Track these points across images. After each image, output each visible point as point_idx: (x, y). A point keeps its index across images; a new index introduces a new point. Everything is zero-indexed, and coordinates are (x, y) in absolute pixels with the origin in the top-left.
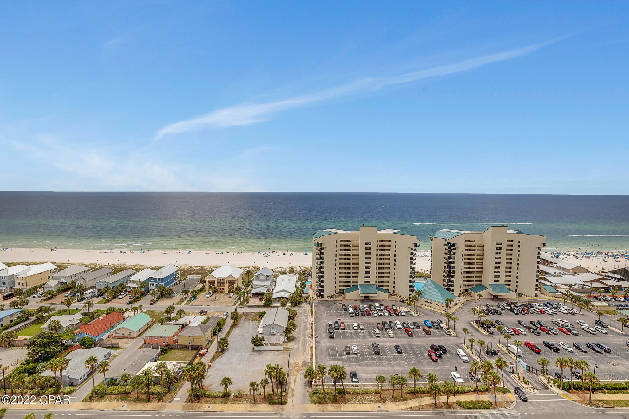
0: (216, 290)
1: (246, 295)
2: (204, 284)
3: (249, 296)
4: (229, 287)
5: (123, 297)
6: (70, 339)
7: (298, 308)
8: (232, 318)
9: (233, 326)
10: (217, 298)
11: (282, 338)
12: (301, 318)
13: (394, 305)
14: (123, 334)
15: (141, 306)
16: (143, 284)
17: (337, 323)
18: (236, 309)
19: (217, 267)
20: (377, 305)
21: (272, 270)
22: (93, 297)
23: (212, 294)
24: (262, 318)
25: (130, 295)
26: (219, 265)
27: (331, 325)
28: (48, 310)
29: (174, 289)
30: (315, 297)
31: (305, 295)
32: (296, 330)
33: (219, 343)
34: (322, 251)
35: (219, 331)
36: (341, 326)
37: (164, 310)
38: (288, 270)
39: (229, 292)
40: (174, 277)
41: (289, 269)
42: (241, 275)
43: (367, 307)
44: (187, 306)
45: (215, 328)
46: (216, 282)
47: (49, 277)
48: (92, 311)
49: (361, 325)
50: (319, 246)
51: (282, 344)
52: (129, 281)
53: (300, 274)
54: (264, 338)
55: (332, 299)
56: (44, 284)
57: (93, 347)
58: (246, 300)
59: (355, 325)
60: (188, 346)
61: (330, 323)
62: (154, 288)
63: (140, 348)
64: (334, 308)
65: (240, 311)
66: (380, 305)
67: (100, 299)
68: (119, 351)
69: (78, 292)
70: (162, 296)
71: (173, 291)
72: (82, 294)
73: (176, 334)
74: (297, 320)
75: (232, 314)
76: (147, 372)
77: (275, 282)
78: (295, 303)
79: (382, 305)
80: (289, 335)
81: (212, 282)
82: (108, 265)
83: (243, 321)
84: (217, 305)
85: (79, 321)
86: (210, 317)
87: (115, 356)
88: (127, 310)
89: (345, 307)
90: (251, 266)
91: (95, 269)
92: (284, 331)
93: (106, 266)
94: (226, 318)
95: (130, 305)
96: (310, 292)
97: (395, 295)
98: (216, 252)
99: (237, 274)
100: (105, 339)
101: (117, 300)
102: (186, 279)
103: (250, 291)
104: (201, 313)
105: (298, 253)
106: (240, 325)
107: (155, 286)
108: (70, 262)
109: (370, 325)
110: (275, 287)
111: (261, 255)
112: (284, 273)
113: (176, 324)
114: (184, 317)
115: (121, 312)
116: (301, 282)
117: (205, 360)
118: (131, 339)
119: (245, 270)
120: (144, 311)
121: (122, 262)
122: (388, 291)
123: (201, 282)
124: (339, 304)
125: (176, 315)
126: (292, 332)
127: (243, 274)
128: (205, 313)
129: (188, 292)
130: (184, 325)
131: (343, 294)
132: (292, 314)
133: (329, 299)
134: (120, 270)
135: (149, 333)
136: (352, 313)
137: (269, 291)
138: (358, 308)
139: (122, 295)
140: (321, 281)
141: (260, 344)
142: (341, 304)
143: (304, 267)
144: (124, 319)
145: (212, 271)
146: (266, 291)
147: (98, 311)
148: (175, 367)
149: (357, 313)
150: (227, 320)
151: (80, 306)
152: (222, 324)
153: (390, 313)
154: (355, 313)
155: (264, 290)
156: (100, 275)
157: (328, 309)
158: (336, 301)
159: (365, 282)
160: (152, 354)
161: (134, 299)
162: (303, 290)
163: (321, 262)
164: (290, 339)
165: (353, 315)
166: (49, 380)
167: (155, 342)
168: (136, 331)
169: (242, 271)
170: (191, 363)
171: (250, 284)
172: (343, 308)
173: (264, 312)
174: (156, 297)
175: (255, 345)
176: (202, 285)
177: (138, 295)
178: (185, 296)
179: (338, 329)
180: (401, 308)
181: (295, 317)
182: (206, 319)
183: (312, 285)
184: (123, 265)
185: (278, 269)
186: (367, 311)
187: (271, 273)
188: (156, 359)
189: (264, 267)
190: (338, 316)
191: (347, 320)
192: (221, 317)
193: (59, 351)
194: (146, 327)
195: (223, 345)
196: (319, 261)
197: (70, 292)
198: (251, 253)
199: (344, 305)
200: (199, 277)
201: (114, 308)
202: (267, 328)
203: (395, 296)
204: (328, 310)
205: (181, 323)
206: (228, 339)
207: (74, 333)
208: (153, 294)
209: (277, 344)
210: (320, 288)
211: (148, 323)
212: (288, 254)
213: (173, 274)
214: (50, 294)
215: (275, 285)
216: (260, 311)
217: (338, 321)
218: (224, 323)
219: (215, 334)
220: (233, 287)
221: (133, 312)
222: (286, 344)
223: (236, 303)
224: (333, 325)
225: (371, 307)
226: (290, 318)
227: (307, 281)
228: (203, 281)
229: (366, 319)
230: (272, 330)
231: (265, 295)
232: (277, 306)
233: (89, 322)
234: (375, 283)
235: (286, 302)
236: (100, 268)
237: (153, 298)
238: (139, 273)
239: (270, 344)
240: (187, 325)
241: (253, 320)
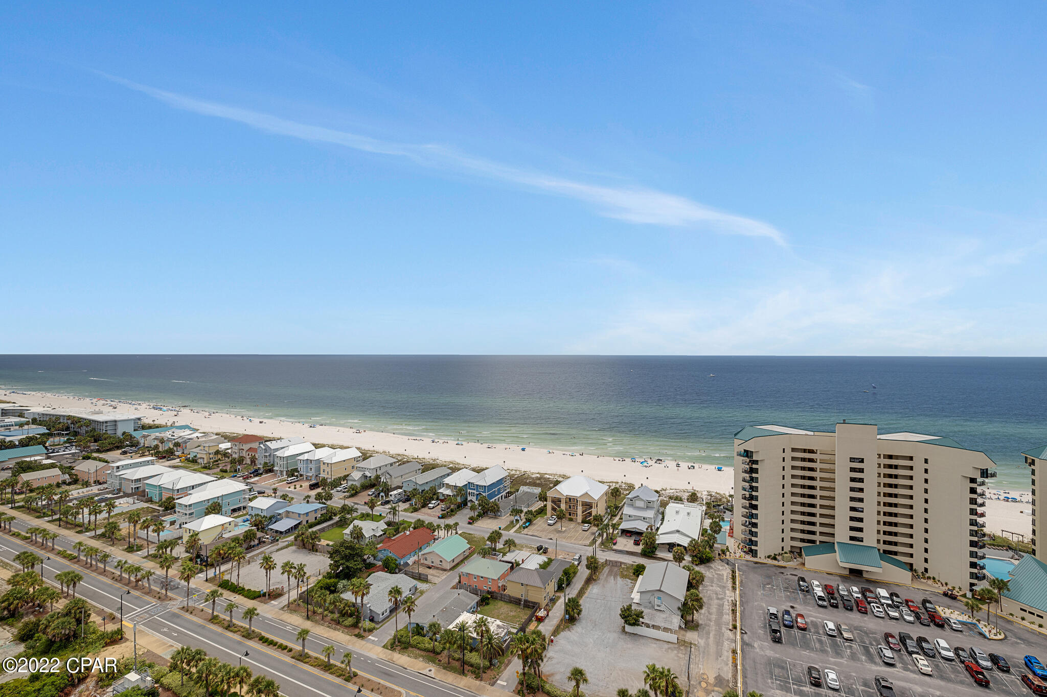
0: (564, 514)
1: (611, 531)
2: (545, 503)
3: (616, 532)
4: (583, 513)
5: (433, 507)
6: (373, 555)
7: (706, 569)
8: (588, 567)
9: (589, 581)
10: (564, 529)
11: (676, 621)
12: (711, 588)
13: (930, 602)
14: (432, 562)
15: (456, 524)
16: (461, 491)
17: (787, 612)
18: (594, 552)
19: (565, 477)
20: (883, 592)
21: (657, 492)
22: (399, 501)
23: (557, 521)
24: (638, 576)
25: (443, 505)
26: (568, 475)
27: (776, 616)
28: (350, 510)
29: (501, 504)
30: (739, 553)
31: (719, 546)
32: (703, 611)
33: (566, 604)
34: (754, 466)
35: (568, 585)
36: (797, 622)
37: (487, 536)
38: (685, 496)
39: (584, 522)
40: (501, 486)
41: (688, 494)
42: (603, 495)
43: (856, 592)
44: (519, 535)
45: (560, 579)
46: (563, 501)
47: (353, 467)
48: (397, 521)
49: (845, 630)
50: (747, 456)
51: (675, 632)
52: (442, 485)
53: (708, 505)
54: (642, 612)
55: (775, 563)
56: (348, 475)
57: (396, 573)
58: (611, 539)
59: (831, 625)
60: (520, 600)
61: (773, 610)
62: (474, 499)
63: (453, 588)
64: (780, 581)
65: (602, 556)
66: (891, 595)
67: (407, 505)
68: (427, 585)
69: (382, 491)
70: (484, 513)
71: (499, 508)
72: (387, 495)
73: (503, 576)
74: (706, 591)
75: (587, 559)
76: (462, 628)
77: (663, 513)
78: (700, 558)
79: (897, 596)
80: (689, 618)
81: (556, 501)
82: (417, 459)
83: (605, 576)
84: (564, 540)
85: (382, 533)
86: (553, 558)
87: (422, 593)
88: (439, 526)
89: (806, 584)
90: (620, 482)
91: (402, 462)
92: (679, 608)
93: (415, 459)
94: (579, 564)
95: (442, 520)
96: (731, 543)
97: (929, 578)
98: (564, 453)
99: (597, 493)
100: (411, 564)
101: (425, 510)
102: (518, 490)
103: (619, 525)
104: (539, 548)
105: (705, 466)
106: (601, 582)
107: (475, 497)
108: (376, 449)
109: (865, 633)
110: (662, 524)
111: (636, 462)
112: (678, 499)
113: (503, 561)
114: (514, 551)
115: (432, 528)
116: (711, 521)
117: (546, 628)
118: (441, 572)
119: (610, 486)
120: (459, 532)
121: (433, 455)
122: (911, 567)
123: (540, 499)
124: (791, 574)
125: (502, 546)
126: (695, 612)
127: (606, 493)
128: (545, 551)
129: (521, 513)
130: (515, 565)
131: (800, 555)
132: (694, 579)
133: (770, 561)
134: (431, 467)
135: (466, 569)
136: (821, 598)
137: (652, 529)
138: (836, 591)
139: (432, 504)
140: (751, 523)
141: (635, 623)
142: (797, 576)
143: (716, 493)
144: (435, 539)
145: (557, 483)
146: (647, 529)
147: (404, 522)
148: (500, 630)
149: (831, 600)
150: (579, 568)
151: (384, 512)
152: (572, 575)
153: (918, 617)
154: (830, 601)
155: (642, 526)
156: (408, 472)
157: (768, 580)
158: (785, 567)
159: (852, 538)
160: (469, 601)
161: (448, 512)
162: (716, 535)
163: (752, 488)
164: (690, 625)
165: (825, 603)
166: (349, 607)
167: (474, 583)
168: (449, 561)
169: (604, 488)
170: (522, 629)
171: (618, 513)
172: (800, 586)
173: (643, 565)
174: (476, 513)
175: (626, 621)
176: (541, 504)
177: (452, 507)
178: (516, 518)
179: (791, 627)
180: (948, 611)
181: (701, 586)
182: (546, 560)
183: (732, 529)
184: (434, 460)
185: (667, 491)
186: (857, 601)
187: (655, 497)
188: (475, 610)
189: (642, 484)
190: (788, 598)
191: (810, 611)
192: (571, 562)
193: (360, 569)
194: (461, 558)
195: (573, 610)
196: (748, 484)
197: (373, 490)
198: (620, 459)
199: (803, 580)
200: (538, 490)
201: (423, 522)
202: (648, 596)
203: (930, 582)
204: (768, 584)
205: (509, 560)
206: (581, 602)
207: (377, 548)
208: (473, 508)
209: (666, 630)
210: (750, 537)
211: (464, 552)
212: (684, 465)
213: (500, 482)
214: (353, 490)
215: (663, 519)
216: (635, 562)
217: (791, 610)
218: (575, 573)
219: (560, 588)
220: (590, 514)
221: (446, 531)
222: (682, 632)
223: (594, 541)
224: (780, 615)
225: (868, 594)
226: (690, 586)
227: (723, 520)
228: (543, 498)
229: (855, 617)
230: (657, 602)
231: (644, 535)
232: (666, 558)
233: (394, 536)
234: (875, 545)
235: (682, 553)
236: (408, 462)
237: (472, 514)
238: (455, 474)
239: (653, 626)
240: (518, 565)
241: (623, 576)
